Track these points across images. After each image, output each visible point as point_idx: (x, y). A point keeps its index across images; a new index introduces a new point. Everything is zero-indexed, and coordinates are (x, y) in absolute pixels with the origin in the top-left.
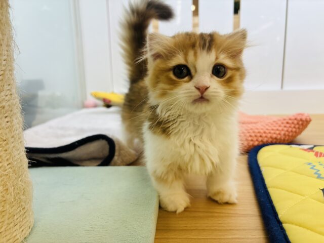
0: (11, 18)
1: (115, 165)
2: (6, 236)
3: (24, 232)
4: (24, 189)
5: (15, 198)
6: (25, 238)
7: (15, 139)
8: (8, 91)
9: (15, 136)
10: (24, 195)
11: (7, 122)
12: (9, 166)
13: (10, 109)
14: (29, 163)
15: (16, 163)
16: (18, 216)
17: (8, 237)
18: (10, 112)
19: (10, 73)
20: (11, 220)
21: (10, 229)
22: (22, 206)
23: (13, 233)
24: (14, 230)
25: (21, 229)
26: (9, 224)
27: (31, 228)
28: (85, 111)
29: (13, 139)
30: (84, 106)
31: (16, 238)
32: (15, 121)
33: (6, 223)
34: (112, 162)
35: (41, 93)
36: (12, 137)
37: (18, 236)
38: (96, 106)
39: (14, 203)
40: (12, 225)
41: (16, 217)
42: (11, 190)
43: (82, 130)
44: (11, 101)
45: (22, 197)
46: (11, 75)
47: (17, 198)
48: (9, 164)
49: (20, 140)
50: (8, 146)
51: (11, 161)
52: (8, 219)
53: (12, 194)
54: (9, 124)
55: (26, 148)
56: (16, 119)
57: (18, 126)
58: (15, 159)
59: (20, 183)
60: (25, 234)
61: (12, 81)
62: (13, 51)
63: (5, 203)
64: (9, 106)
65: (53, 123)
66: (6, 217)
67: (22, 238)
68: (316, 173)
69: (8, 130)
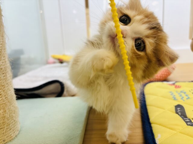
0: (4, 22)
1: (65, 96)
2: (6, 135)
3: (15, 133)
4: (14, 111)
5: (10, 115)
6: (16, 136)
7: (8, 85)
8: (4, 60)
9: (8, 84)
10: (14, 113)
11: (4, 76)
12: (6, 99)
13: (5, 69)
14: (16, 97)
15: (9, 97)
16: (12, 124)
17: (7, 136)
18: (5, 71)
19: (4, 50)
20: (8, 127)
21: (8, 131)
22: (13, 119)
23: (9, 133)
24: (10, 132)
25: (14, 132)
26: (7, 129)
27: (19, 131)
28: (48, 66)
29: (7, 85)
30: (48, 63)
31: (11, 136)
32: (8, 76)
33: (5, 128)
34: (63, 95)
35: (22, 57)
36: (7, 84)
37: (12, 135)
38: (54, 63)
39: (9, 118)
40: (8, 129)
41: (10, 125)
42: (7, 111)
43: (46, 78)
44: (6, 65)
45: (14, 115)
46: (5, 52)
47: (11, 115)
48: (6, 98)
49: (11, 86)
50: (5, 89)
51: (7, 96)
52: (7, 126)
53: (8, 113)
54: (5, 77)
55: (15, 89)
56: (9, 74)
57: (9, 78)
58: (9, 95)
59: (12, 107)
60: (16, 134)
61: (6, 55)
62: (5, 39)
63: (5, 118)
64: (5, 68)
65: (30, 74)
66: (6, 125)
67: (14, 136)
68: (173, 97)
69: (4, 80)
